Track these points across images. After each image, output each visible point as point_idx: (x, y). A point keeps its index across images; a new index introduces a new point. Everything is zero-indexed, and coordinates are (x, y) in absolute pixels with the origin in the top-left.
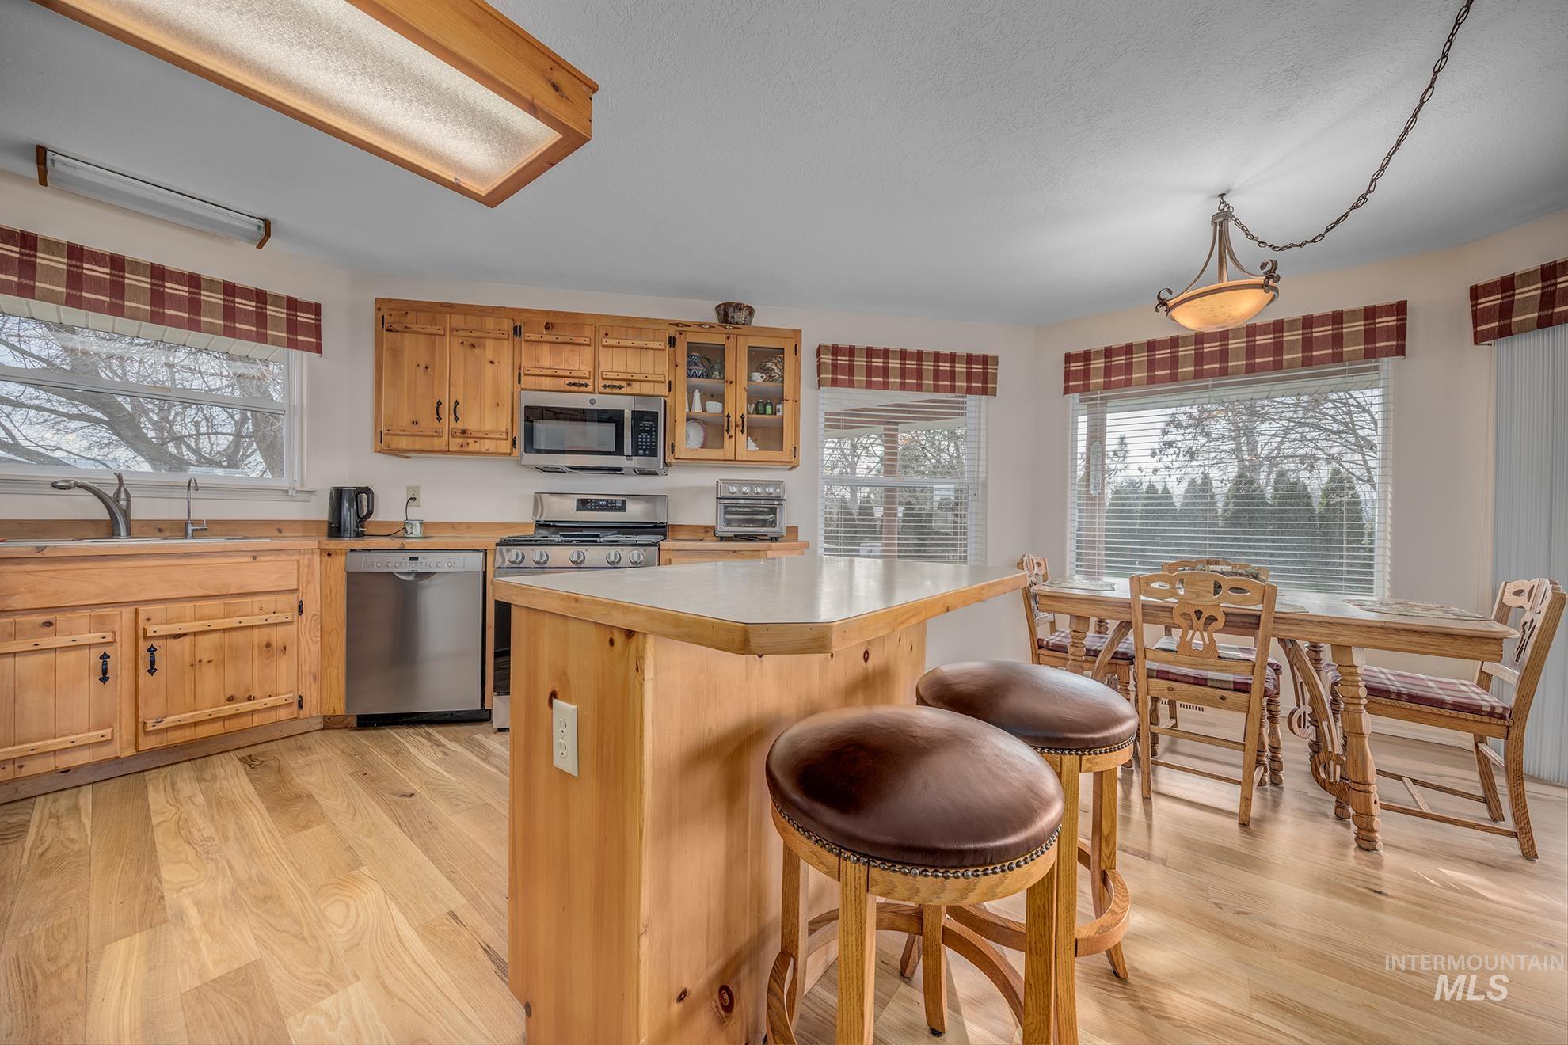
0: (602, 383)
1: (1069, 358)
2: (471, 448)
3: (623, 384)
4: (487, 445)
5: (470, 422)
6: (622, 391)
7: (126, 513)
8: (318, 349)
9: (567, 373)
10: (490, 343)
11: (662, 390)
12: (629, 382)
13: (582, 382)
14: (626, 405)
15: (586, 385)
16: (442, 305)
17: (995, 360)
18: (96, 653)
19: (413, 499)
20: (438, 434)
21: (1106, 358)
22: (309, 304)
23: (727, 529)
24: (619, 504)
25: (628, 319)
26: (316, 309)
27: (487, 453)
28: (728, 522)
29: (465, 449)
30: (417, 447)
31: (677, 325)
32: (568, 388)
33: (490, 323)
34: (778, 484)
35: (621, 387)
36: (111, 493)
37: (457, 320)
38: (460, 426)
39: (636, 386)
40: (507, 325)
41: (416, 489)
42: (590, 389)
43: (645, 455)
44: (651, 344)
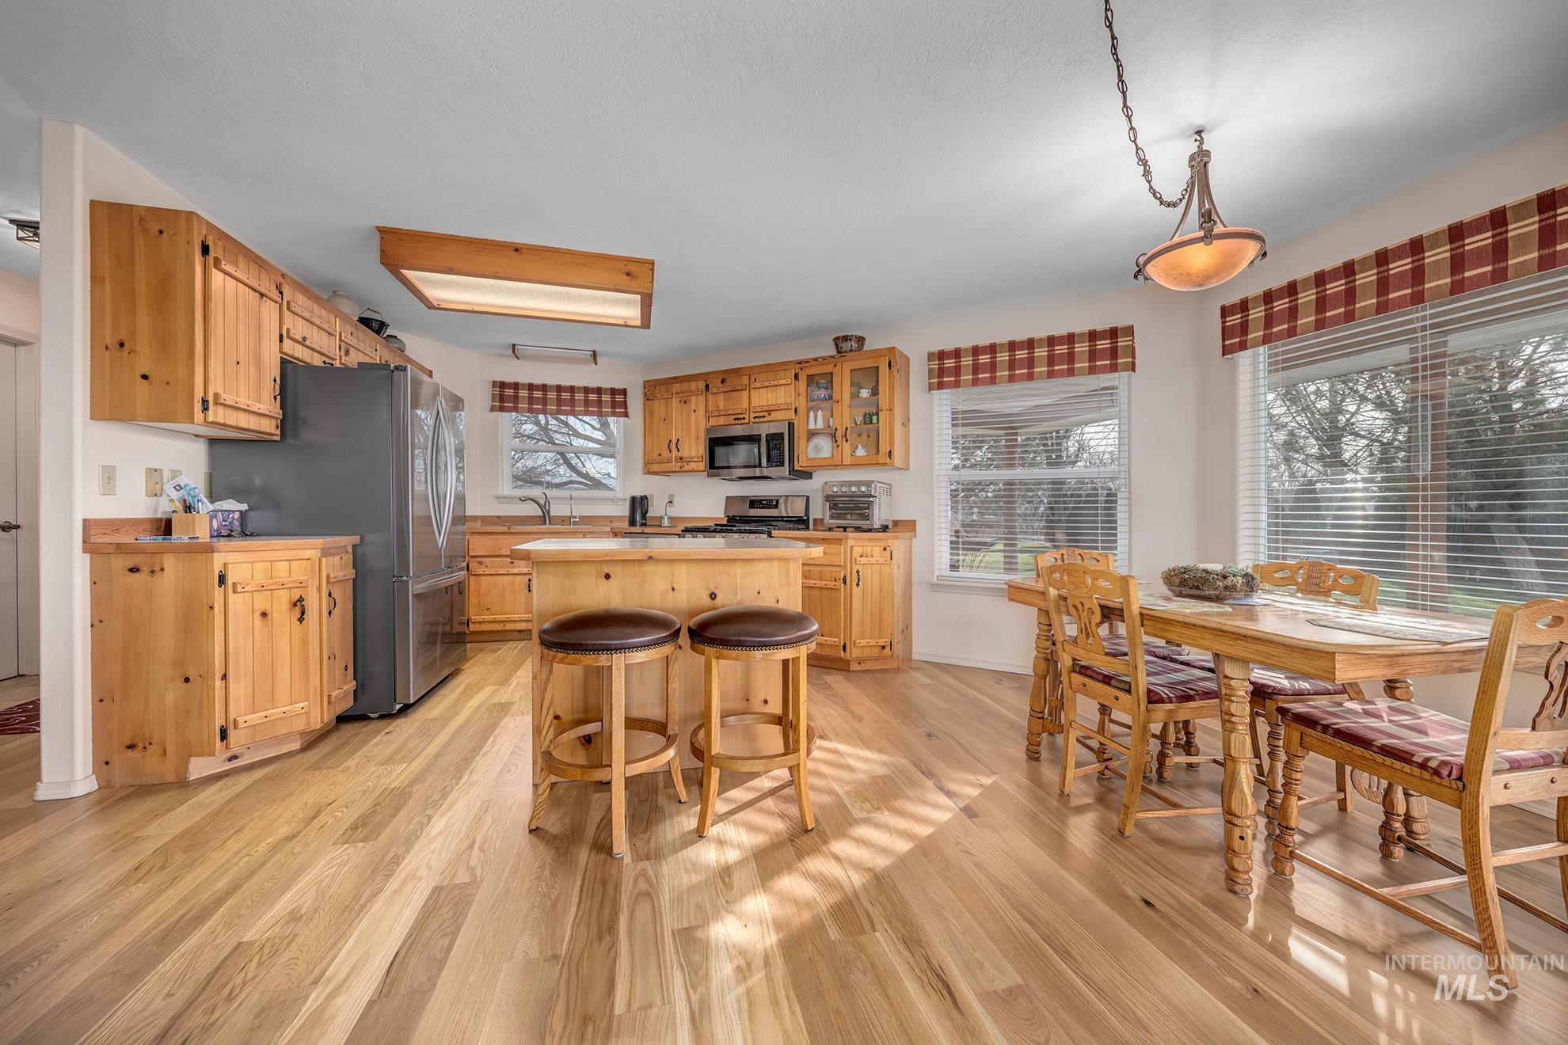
0: (753, 415)
1: (1225, 311)
2: (686, 469)
3: (766, 414)
4: (693, 465)
5: (685, 453)
6: (765, 419)
7: (549, 512)
8: (626, 415)
9: (731, 412)
10: (693, 398)
11: (791, 415)
12: (769, 412)
13: (742, 416)
14: (764, 430)
15: (744, 419)
16: (671, 378)
17: (1129, 331)
18: (527, 578)
19: (671, 502)
20: (669, 461)
21: (1266, 304)
22: (620, 390)
23: (830, 521)
24: (774, 503)
25: (769, 365)
26: (624, 392)
27: (693, 471)
28: (832, 517)
29: (683, 469)
30: (661, 470)
31: (800, 363)
32: (734, 422)
33: (693, 385)
34: (869, 483)
35: (764, 417)
36: (542, 502)
37: (677, 387)
38: (680, 455)
39: (773, 414)
40: (702, 385)
41: (671, 496)
42: (746, 421)
43: (776, 466)
44: (782, 382)
